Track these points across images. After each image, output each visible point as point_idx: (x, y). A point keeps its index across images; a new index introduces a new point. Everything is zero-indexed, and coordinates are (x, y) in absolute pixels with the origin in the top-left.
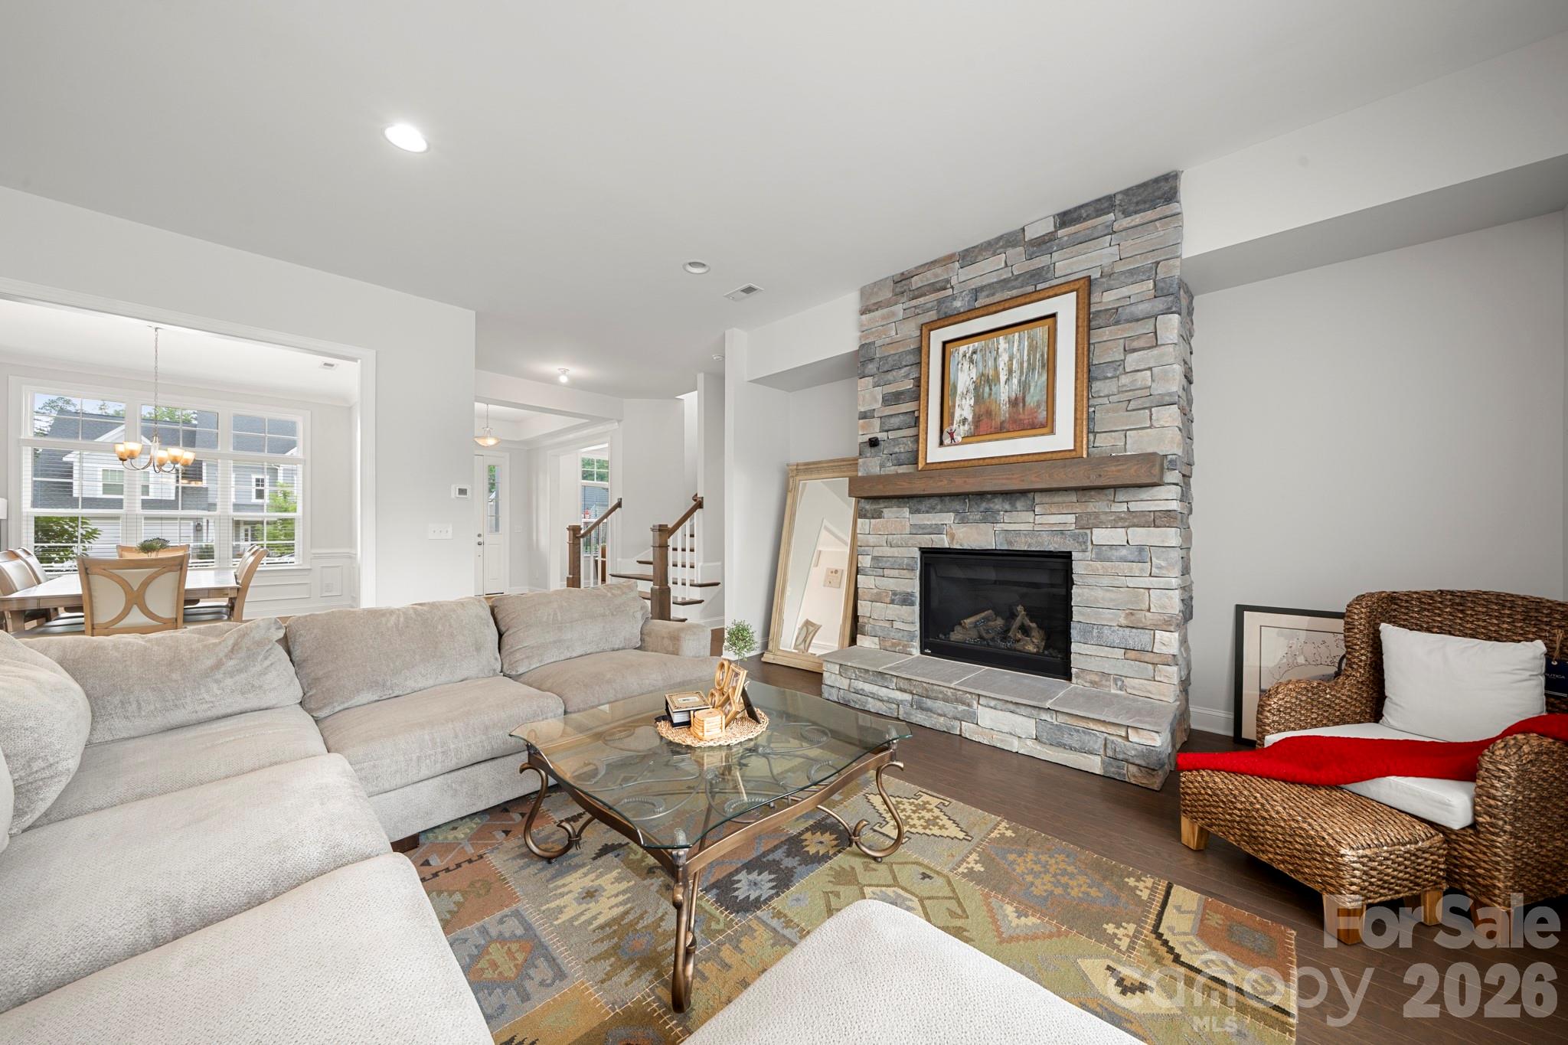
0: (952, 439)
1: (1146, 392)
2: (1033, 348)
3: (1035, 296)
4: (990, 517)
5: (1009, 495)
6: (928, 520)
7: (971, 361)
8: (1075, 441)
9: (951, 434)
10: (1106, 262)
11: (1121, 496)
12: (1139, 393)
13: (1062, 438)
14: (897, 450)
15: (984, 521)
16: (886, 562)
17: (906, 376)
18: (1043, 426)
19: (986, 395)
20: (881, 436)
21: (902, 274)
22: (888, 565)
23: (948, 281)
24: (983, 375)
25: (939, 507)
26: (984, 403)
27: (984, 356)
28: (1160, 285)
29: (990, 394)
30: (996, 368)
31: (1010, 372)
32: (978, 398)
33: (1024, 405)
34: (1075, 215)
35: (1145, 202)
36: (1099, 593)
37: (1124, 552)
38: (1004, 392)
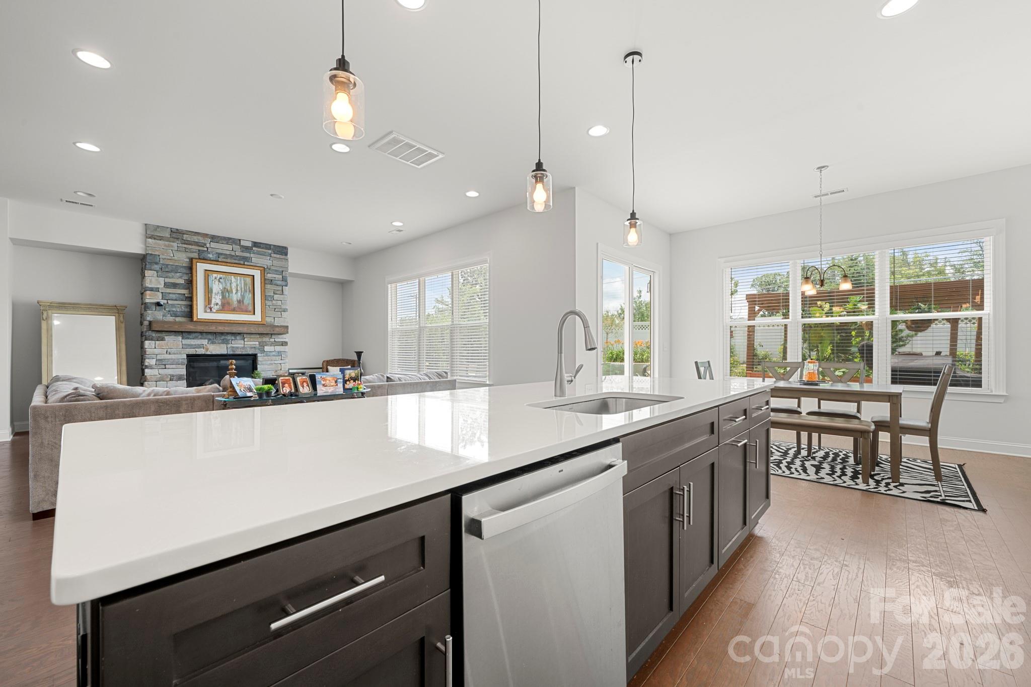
0: (211, 310)
1: (280, 307)
2: (245, 284)
3: (243, 266)
4: (226, 342)
5: (233, 334)
6: (194, 342)
7: (219, 281)
8: (262, 319)
9: (211, 309)
10: (269, 265)
11: (273, 337)
12: (278, 307)
13: (257, 317)
14: (174, 309)
15: (223, 343)
16: (168, 361)
17: (181, 277)
18: (250, 312)
19: (227, 296)
20: (162, 302)
21: (177, 230)
22: (169, 363)
23: (205, 244)
24: (225, 288)
25: (200, 337)
26: (226, 299)
27: (225, 281)
28: (284, 278)
29: (229, 296)
30: (231, 287)
31: (237, 290)
32: (223, 297)
33: (243, 304)
34: (259, 245)
35: (280, 252)
36: (266, 366)
37: (274, 353)
38: (235, 297)
